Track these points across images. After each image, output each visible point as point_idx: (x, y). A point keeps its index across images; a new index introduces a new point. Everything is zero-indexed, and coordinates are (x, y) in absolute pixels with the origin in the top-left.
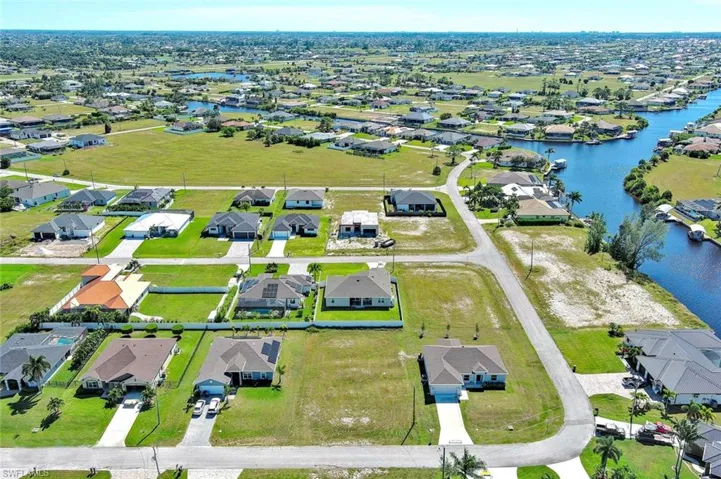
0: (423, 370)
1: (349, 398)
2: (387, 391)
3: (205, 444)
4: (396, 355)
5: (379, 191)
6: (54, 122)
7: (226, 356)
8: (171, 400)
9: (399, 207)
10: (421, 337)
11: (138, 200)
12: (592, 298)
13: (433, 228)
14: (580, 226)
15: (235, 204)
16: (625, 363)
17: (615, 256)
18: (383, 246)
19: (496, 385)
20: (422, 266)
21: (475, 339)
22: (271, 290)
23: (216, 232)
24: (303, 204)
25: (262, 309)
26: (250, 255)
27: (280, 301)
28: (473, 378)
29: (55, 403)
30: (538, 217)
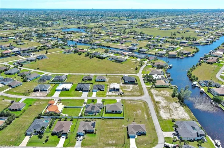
0: (128, 130)
1: (111, 137)
2: (119, 135)
3: (80, 147)
4: (122, 126)
5: (121, 75)
6: (31, 49)
7: (84, 126)
8: (72, 136)
9: (125, 81)
10: (128, 121)
11: (58, 79)
12: (170, 111)
13: (134, 88)
14: (172, 88)
15: (83, 80)
16: (174, 129)
17: (179, 99)
18: (120, 94)
19: (144, 134)
20: (130, 100)
21: (141, 122)
22: (93, 108)
23: (79, 89)
24: (100, 80)
25: (91, 113)
26: (87, 96)
27: (95, 111)
28: (139, 133)
29: (47, 137)
30: (161, 86)
